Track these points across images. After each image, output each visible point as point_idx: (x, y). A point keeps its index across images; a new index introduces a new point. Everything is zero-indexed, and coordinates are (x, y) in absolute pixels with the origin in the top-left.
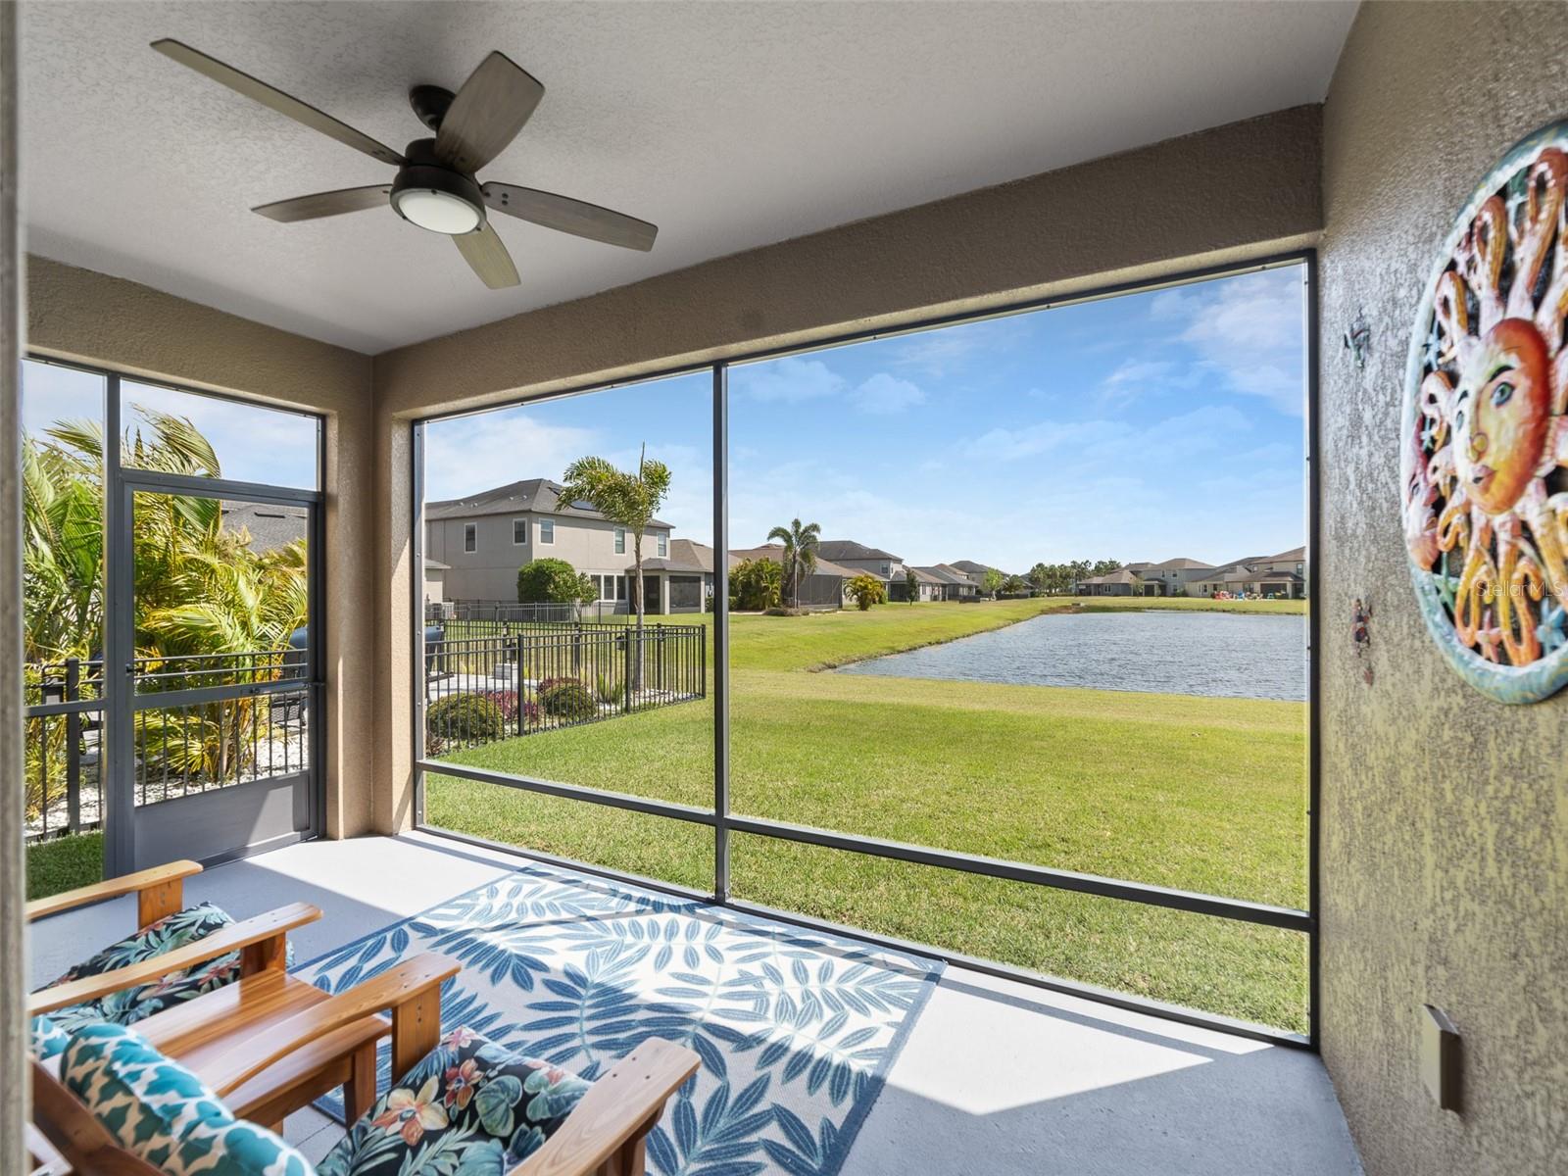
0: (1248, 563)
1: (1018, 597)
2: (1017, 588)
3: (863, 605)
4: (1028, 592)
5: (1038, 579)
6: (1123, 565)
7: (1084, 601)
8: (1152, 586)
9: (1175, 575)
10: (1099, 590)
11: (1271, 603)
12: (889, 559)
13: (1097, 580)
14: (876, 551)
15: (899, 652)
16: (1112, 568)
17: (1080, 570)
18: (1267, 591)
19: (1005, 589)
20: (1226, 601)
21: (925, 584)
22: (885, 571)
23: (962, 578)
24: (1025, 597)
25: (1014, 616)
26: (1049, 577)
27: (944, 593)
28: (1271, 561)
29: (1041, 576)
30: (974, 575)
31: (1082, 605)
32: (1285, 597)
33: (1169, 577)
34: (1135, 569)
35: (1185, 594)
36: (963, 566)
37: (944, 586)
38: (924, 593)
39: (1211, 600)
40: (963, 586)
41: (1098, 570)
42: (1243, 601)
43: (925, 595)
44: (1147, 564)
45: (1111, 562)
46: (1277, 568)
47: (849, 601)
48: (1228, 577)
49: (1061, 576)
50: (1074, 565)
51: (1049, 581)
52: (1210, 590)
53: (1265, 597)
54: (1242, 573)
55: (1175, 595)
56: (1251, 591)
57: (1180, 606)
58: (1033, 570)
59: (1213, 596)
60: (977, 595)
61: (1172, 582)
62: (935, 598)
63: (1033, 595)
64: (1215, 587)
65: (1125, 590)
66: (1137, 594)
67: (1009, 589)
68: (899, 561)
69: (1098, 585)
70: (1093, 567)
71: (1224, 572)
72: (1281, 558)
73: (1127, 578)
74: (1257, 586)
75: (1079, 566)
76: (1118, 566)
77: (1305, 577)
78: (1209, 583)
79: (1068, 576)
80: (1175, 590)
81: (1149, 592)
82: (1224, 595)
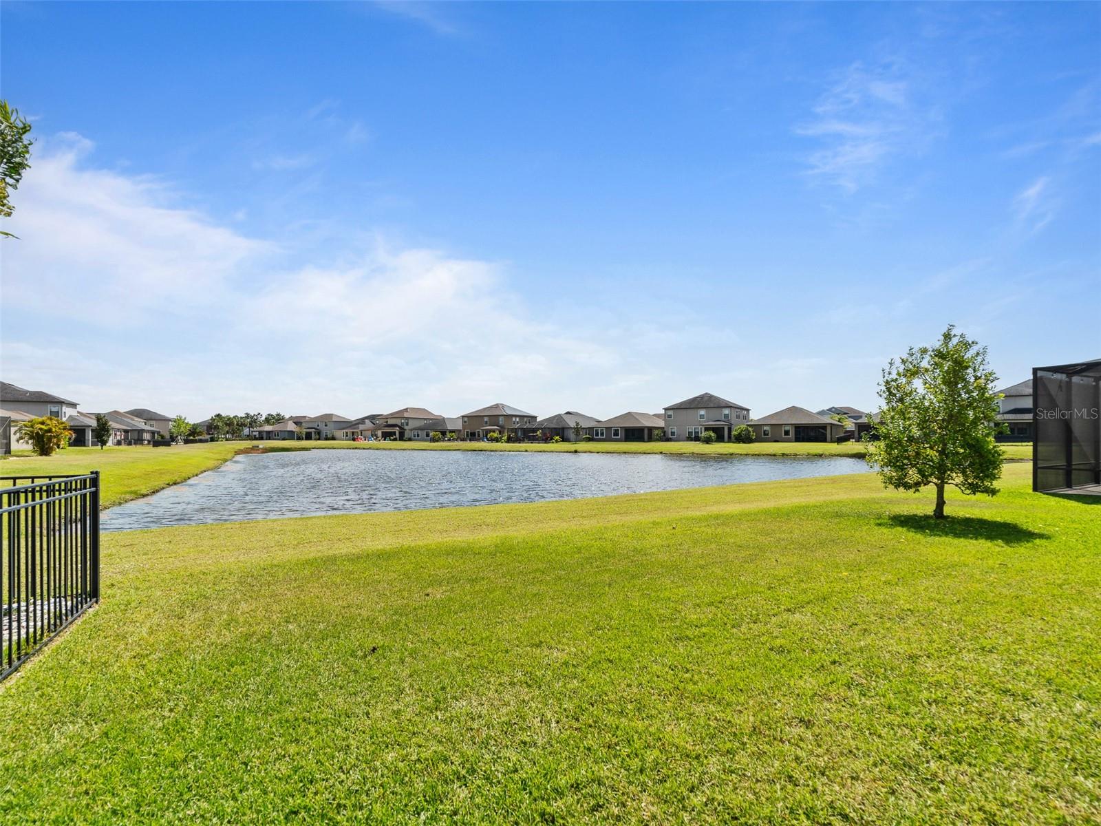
0: (372, 418)
1: (201, 441)
2: (200, 434)
3: (45, 450)
4: (208, 437)
5: (217, 427)
6: (287, 417)
7: (262, 444)
8: (311, 433)
9: (326, 425)
10: (269, 436)
11: (388, 444)
12: (61, 403)
13: (268, 428)
15: (144, 496)
16: (279, 419)
17: (252, 421)
18: (386, 436)
19: (189, 435)
20: (361, 443)
22: (59, 414)
23: (140, 424)
24: (206, 441)
26: (227, 424)
28: (387, 417)
29: (220, 424)
30: (152, 422)
31: (261, 447)
32: (395, 440)
33: (322, 427)
34: (298, 421)
35: (333, 438)
36: (138, 413)
37: (126, 431)
39: (352, 442)
40: (145, 431)
41: (267, 421)
42: (373, 443)
44: (305, 417)
45: (278, 415)
46: (391, 422)
47: (22, 446)
48: (361, 427)
49: (237, 425)
50: (248, 416)
51: (227, 429)
52: (350, 435)
53: (385, 440)
54: (368, 424)
55: (327, 439)
56: (376, 436)
57: (335, 446)
58: (212, 419)
59: (354, 440)
60: (161, 441)
61: (325, 431)
63: (212, 440)
64: (353, 433)
65: (291, 435)
66: (299, 438)
67: (194, 435)
68: (74, 405)
69: (269, 432)
70: (263, 418)
71: (358, 423)
72: (393, 416)
73: (291, 427)
74: (379, 433)
75: (252, 417)
76: (283, 419)
77: (406, 427)
78: (349, 431)
79: (243, 425)
80: (326, 435)
81: (308, 437)
82: (361, 439)
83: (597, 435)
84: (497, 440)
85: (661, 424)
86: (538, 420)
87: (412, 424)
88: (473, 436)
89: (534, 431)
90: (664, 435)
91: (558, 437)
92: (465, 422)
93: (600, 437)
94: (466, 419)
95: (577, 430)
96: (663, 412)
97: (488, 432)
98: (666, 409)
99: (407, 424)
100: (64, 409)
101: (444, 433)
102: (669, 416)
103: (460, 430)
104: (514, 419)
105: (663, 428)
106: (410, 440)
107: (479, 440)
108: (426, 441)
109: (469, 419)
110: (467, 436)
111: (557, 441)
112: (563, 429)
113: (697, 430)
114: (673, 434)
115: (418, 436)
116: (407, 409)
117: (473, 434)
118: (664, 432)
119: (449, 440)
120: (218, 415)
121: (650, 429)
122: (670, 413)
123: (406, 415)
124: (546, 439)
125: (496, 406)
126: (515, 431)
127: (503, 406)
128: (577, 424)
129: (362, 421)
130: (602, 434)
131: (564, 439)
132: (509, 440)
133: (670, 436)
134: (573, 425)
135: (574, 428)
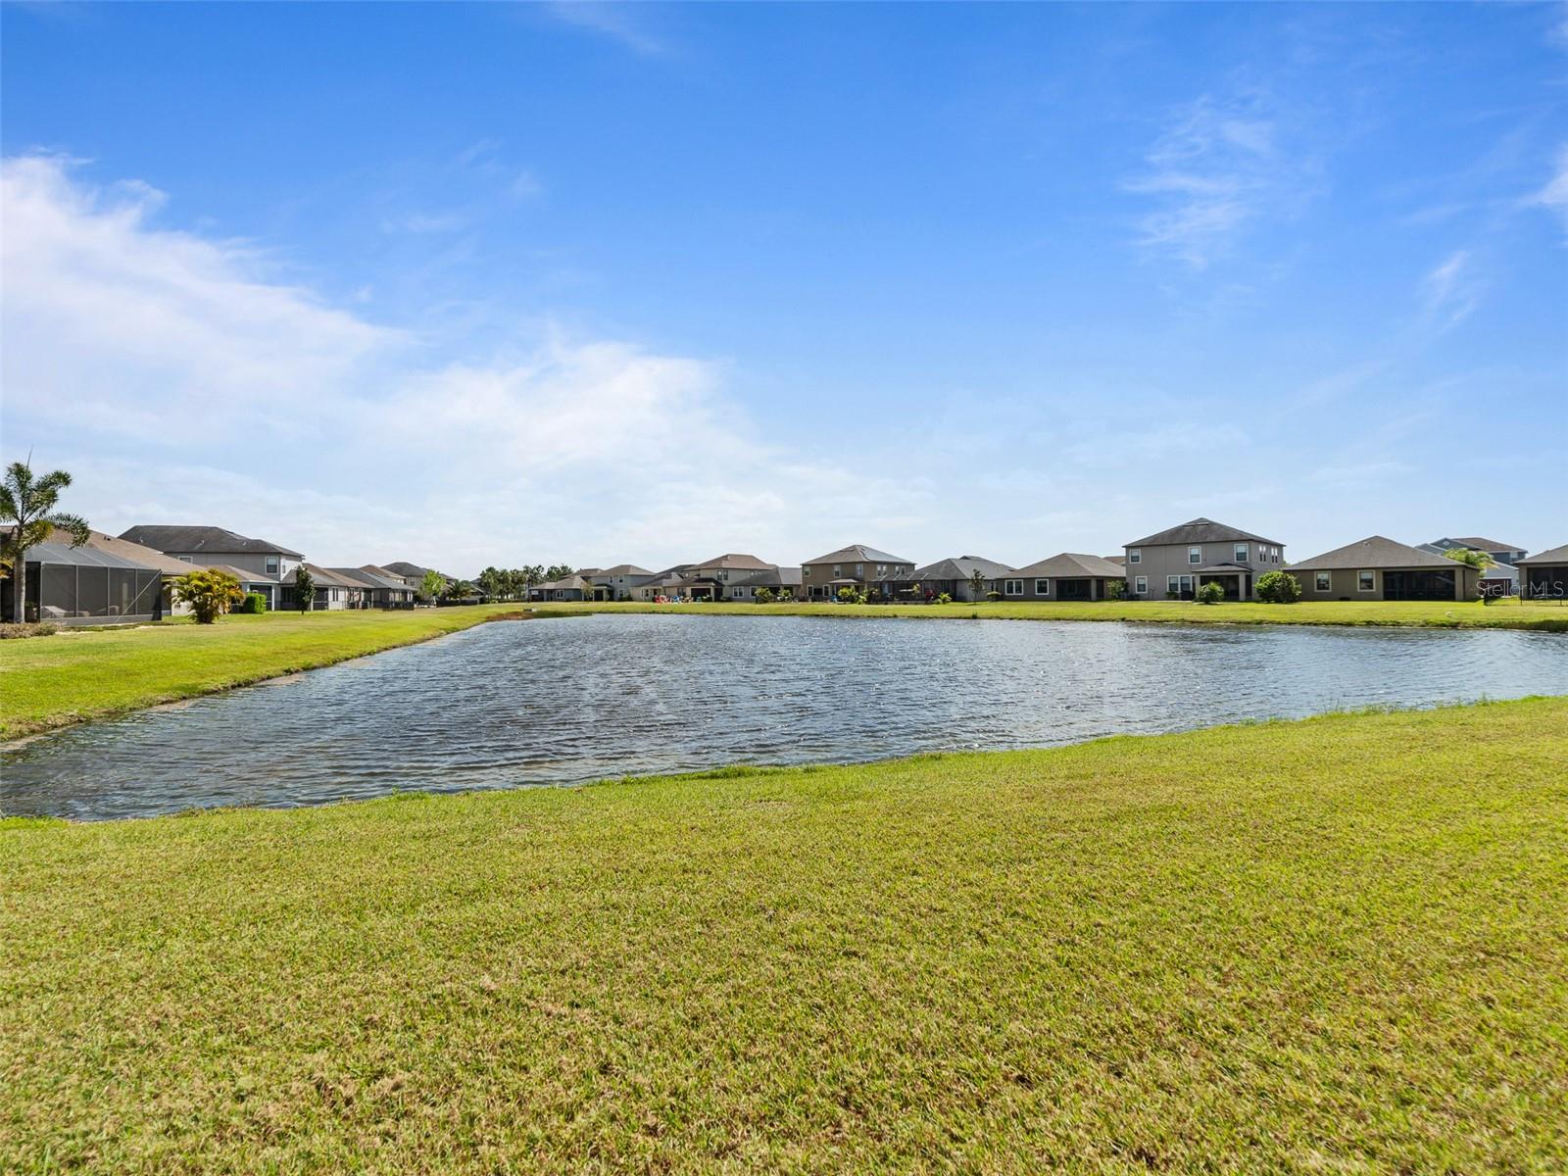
0: (681, 570)
1: (465, 603)
2: (463, 593)
3: (204, 615)
4: (477, 598)
5: (488, 584)
6: (574, 570)
7: (536, 607)
8: (602, 591)
9: (621, 581)
10: (551, 595)
11: (700, 606)
12: (278, 553)
13: (549, 586)
14: (259, 543)
16: (562, 573)
17: (532, 575)
18: (697, 594)
19: (450, 595)
20: (664, 604)
21: (337, 588)
22: (273, 569)
23: (397, 582)
24: (474, 603)
25: (449, 624)
26: (501, 582)
27: (367, 599)
28: (698, 568)
29: (492, 580)
30: (413, 579)
31: (534, 610)
32: (709, 600)
33: (616, 583)
34: (586, 576)
35: (630, 599)
36: (399, 568)
37: (368, 591)
38: (335, 598)
39: (651, 604)
40: (394, 591)
41: (550, 575)
42: (678, 604)
43: (337, 603)
44: (596, 570)
45: (563, 568)
46: (704, 574)
47: (182, 610)
48: (666, 582)
49: (513, 581)
50: (527, 570)
51: (500, 587)
53: (695, 601)
54: (676, 578)
55: (621, 600)
56: (684, 595)
57: (627, 610)
58: (483, 575)
59: (654, 600)
60: (413, 602)
61: (619, 588)
62: (352, 606)
63: (482, 601)
64: (655, 592)
65: (577, 595)
66: (588, 599)
67: (454, 595)
68: (298, 557)
69: (551, 591)
70: (545, 572)
71: (662, 578)
72: (707, 566)
73: (578, 583)
74: (688, 591)
75: (532, 572)
76: (571, 573)
77: (724, 582)
78: (650, 588)
79: (520, 581)
80: (621, 595)
81: (599, 597)
82: (663, 599)
83: (1010, 590)
84: (852, 600)
85: (1121, 572)
86: (917, 568)
87: (733, 578)
88: (818, 595)
89: (909, 585)
90: (1126, 590)
91: (946, 596)
92: (807, 573)
93: (1014, 594)
94: (808, 569)
95: (977, 582)
96: (1122, 553)
97: (839, 586)
98: (1128, 547)
99: (726, 578)
100: (284, 562)
101: (775, 590)
102: (1135, 559)
103: (799, 586)
104: (879, 568)
105: (1124, 578)
106: (729, 600)
107: (826, 599)
108: (750, 601)
109: (811, 568)
110: (810, 594)
111: (944, 601)
112: (955, 581)
113: (1185, 582)
114: (1141, 587)
115: (741, 594)
116: (726, 556)
117: (818, 591)
118: (1126, 586)
119: (783, 600)
120: (490, 569)
121: (1101, 581)
122: (1136, 553)
123: (725, 565)
124: (928, 598)
125: (853, 549)
126: (880, 585)
127: (863, 548)
128: (977, 573)
129: (667, 574)
130: (1019, 589)
131: (955, 598)
132: (871, 600)
133: (1137, 592)
134: (969, 575)
135: (972, 580)
